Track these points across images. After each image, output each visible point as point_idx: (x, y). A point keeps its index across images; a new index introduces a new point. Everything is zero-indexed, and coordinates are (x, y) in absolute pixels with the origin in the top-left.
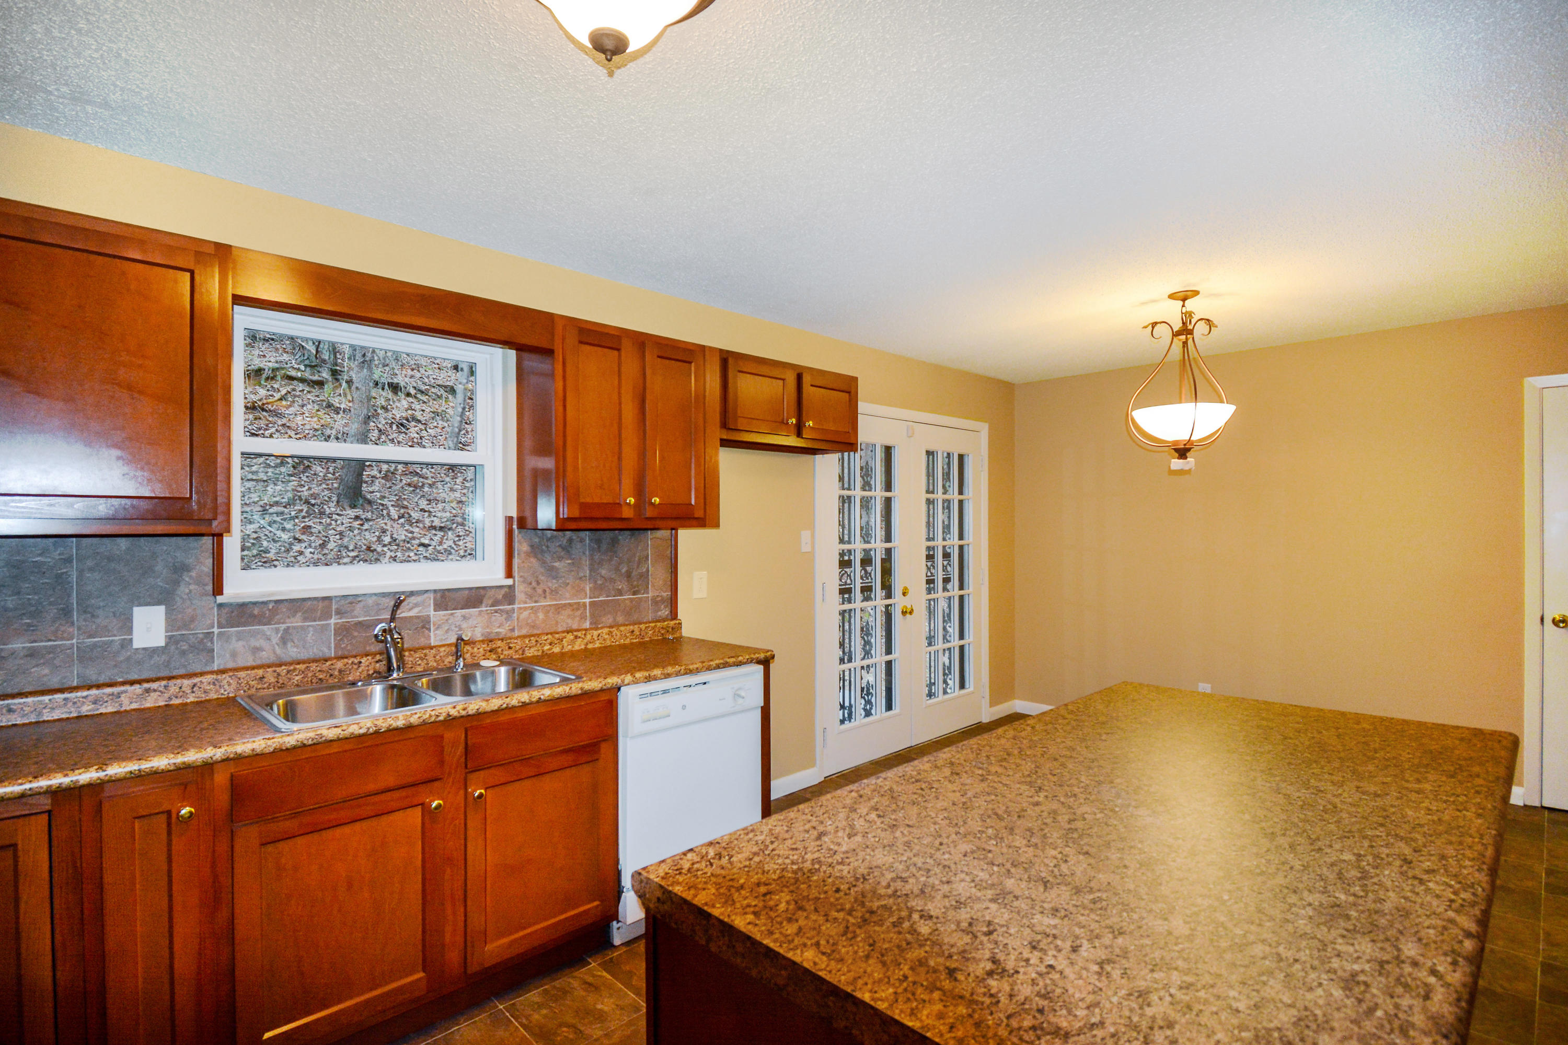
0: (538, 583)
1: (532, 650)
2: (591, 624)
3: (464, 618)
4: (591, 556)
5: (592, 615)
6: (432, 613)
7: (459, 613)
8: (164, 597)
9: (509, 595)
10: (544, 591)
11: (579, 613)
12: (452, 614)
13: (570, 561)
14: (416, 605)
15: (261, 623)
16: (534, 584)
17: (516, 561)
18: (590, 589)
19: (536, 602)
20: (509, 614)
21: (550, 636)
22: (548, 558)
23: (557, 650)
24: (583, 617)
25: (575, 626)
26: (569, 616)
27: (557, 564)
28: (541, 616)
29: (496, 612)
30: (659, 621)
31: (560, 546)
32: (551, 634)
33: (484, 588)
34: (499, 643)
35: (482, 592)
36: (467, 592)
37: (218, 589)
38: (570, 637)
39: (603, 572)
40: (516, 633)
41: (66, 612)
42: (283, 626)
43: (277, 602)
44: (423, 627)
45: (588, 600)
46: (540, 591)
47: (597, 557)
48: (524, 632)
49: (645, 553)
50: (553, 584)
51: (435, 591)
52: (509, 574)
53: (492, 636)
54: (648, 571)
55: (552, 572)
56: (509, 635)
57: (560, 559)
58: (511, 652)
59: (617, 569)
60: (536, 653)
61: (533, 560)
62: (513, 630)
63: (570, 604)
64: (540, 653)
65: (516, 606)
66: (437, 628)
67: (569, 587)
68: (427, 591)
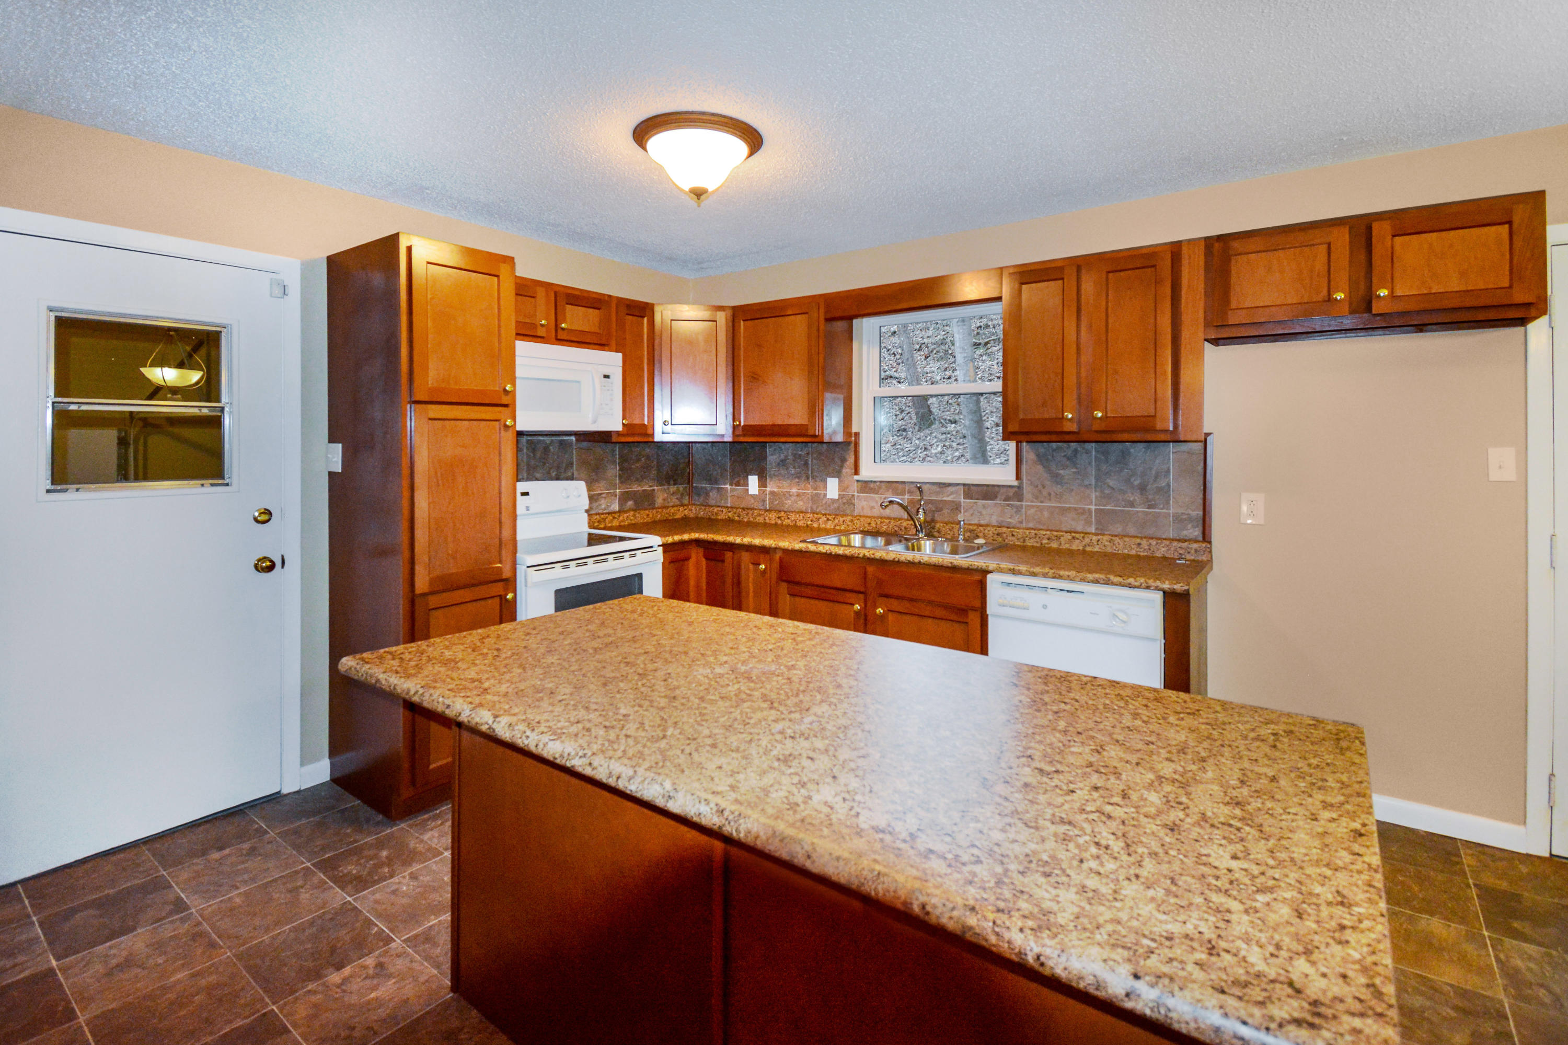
0: (1044, 487)
1: (1032, 540)
2: (1096, 529)
3: (984, 507)
4: (1098, 469)
5: (1098, 522)
6: (962, 500)
7: (981, 502)
8: (837, 474)
9: (1015, 493)
10: (1050, 494)
11: (1085, 517)
12: (975, 503)
13: (1074, 470)
14: (952, 493)
15: (874, 493)
16: (1040, 487)
17: (1024, 468)
18: (1096, 497)
19: (1042, 502)
20: (1018, 509)
21: (1048, 532)
22: (1053, 467)
23: (1054, 545)
24: (1088, 523)
25: (1079, 529)
26: (1073, 519)
27: (1061, 472)
28: (1046, 514)
29: (1008, 505)
30: (1179, 540)
31: (1065, 456)
32: (1051, 531)
33: (998, 486)
34: (1004, 530)
35: (997, 489)
36: (985, 488)
37: (856, 472)
38: (1069, 536)
39: (1111, 483)
40: (1024, 525)
41: (808, 478)
42: (883, 496)
43: (881, 482)
44: (957, 509)
45: (1093, 507)
46: (1045, 493)
47: (1104, 467)
48: (1031, 525)
49: (1165, 467)
50: (1058, 489)
51: (964, 485)
52: (1018, 477)
53: (1004, 524)
54: (1169, 485)
55: (1057, 479)
56: (1018, 525)
57: (1065, 467)
58: (1013, 538)
59: (1128, 481)
60: (1035, 544)
61: (1040, 468)
62: (1021, 522)
63: (1075, 509)
64: (1038, 545)
65: (1024, 503)
66: (965, 512)
67: (1073, 494)
68: (958, 484)
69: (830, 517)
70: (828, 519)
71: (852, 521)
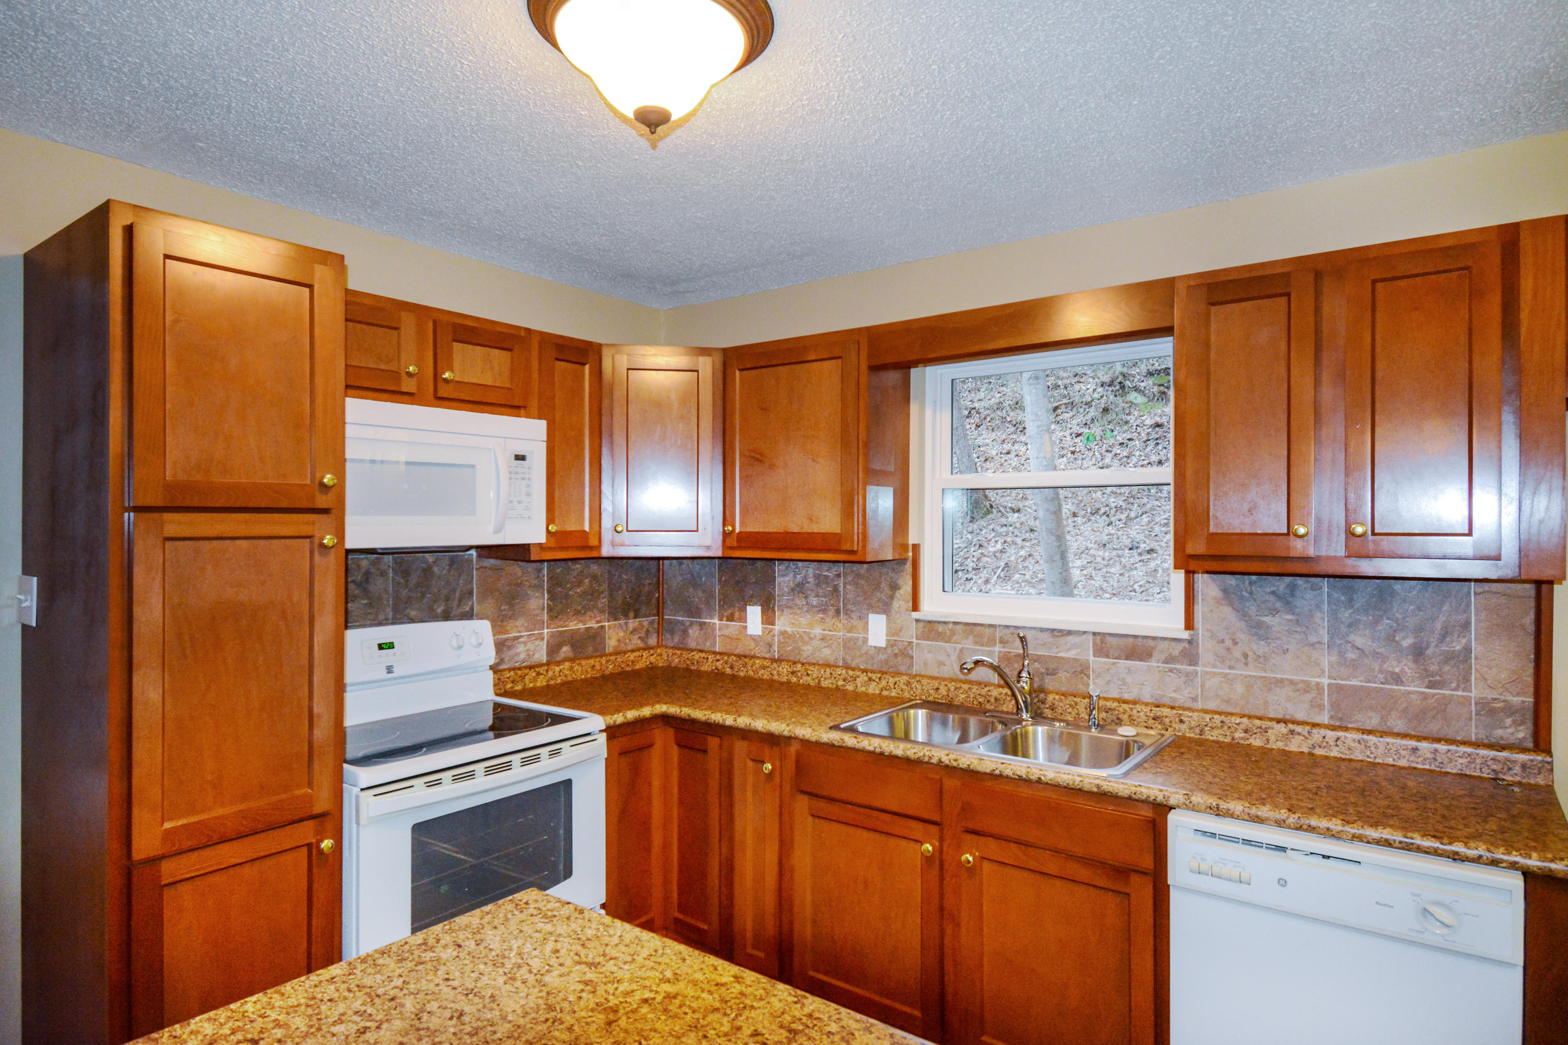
0: (1235, 643)
1: (1215, 732)
2: (1331, 717)
3: (1129, 670)
4: (1334, 614)
5: (1335, 707)
6: (1091, 658)
7: (1124, 663)
8: (885, 608)
9: (1185, 651)
10: (1245, 656)
11: (1309, 696)
12: (1114, 664)
13: (1290, 617)
14: (1074, 646)
15: (943, 640)
16: (1228, 643)
17: (1199, 609)
18: (1331, 665)
19: (1231, 668)
20: (1190, 678)
21: (1245, 720)
22: (1252, 610)
23: (1257, 742)
24: (1317, 707)
25: (1300, 716)
26: (1289, 699)
27: (1268, 619)
28: (1240, 689)
29: (1171, 671)
30: (1491, 746)
31: (1273, 593)
32: (1250, 717)
33: (1154, 638)
34: (1166, 711)
35: (1151, 643)
36: (1131, 640)
37: (915, 608)
38: (1282, 729)
39: (1359, 641)
40: (1200, 705)
42: (959, 646)
43: (955, 623)
44: (1082, 672)
45: (1325, 681)
46: (1237, 653)
47: (1345, 614)
48: (1212, 705)
49: (1461, 618)
50: (1261, 648)
51: (1094, 634)
52: (1189, 624)
53: (1166, 701)
54: (1467, 650)
55: (1258, 630)
56: (1189, 704)
57: (1274, 612)
59: (1390, 639)
60: (1221, 739)
61: (1227, 611)
62: (1194, 699)
63: (1291, 682)
64: (1228, 740)
65: (1199, 669)
66: (1098, 676)
67: (1288, 656)
68: (1085, 632)
69: (874, 676)
70: (870, 679)
71: (908, 684)
